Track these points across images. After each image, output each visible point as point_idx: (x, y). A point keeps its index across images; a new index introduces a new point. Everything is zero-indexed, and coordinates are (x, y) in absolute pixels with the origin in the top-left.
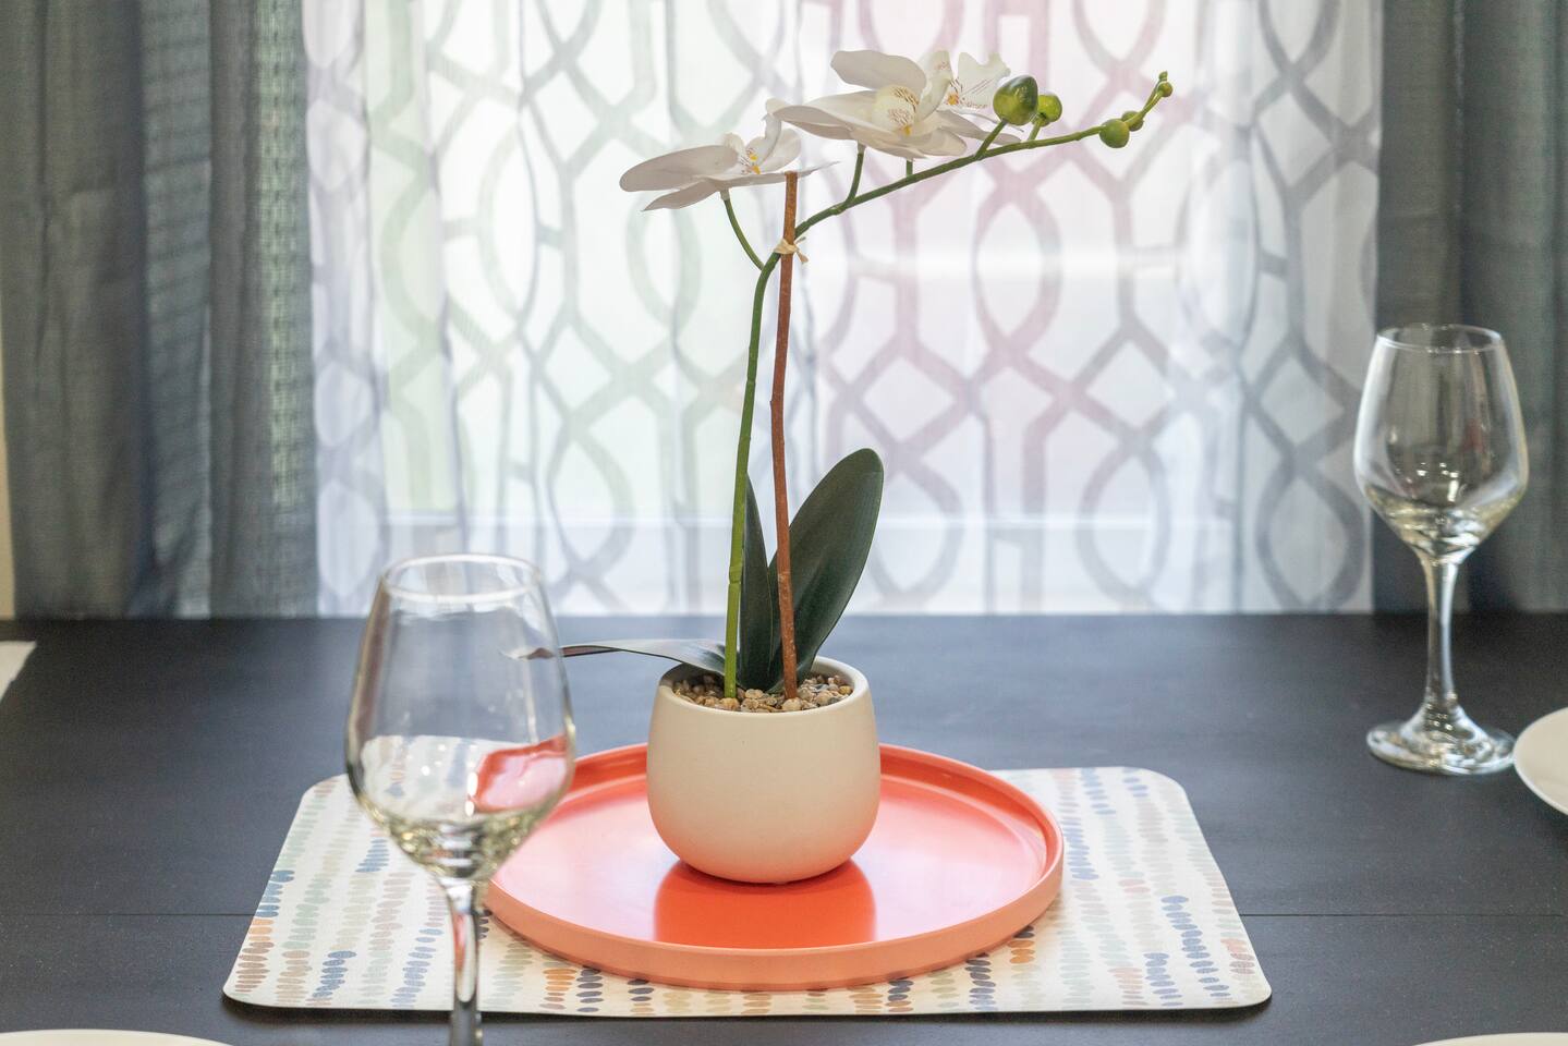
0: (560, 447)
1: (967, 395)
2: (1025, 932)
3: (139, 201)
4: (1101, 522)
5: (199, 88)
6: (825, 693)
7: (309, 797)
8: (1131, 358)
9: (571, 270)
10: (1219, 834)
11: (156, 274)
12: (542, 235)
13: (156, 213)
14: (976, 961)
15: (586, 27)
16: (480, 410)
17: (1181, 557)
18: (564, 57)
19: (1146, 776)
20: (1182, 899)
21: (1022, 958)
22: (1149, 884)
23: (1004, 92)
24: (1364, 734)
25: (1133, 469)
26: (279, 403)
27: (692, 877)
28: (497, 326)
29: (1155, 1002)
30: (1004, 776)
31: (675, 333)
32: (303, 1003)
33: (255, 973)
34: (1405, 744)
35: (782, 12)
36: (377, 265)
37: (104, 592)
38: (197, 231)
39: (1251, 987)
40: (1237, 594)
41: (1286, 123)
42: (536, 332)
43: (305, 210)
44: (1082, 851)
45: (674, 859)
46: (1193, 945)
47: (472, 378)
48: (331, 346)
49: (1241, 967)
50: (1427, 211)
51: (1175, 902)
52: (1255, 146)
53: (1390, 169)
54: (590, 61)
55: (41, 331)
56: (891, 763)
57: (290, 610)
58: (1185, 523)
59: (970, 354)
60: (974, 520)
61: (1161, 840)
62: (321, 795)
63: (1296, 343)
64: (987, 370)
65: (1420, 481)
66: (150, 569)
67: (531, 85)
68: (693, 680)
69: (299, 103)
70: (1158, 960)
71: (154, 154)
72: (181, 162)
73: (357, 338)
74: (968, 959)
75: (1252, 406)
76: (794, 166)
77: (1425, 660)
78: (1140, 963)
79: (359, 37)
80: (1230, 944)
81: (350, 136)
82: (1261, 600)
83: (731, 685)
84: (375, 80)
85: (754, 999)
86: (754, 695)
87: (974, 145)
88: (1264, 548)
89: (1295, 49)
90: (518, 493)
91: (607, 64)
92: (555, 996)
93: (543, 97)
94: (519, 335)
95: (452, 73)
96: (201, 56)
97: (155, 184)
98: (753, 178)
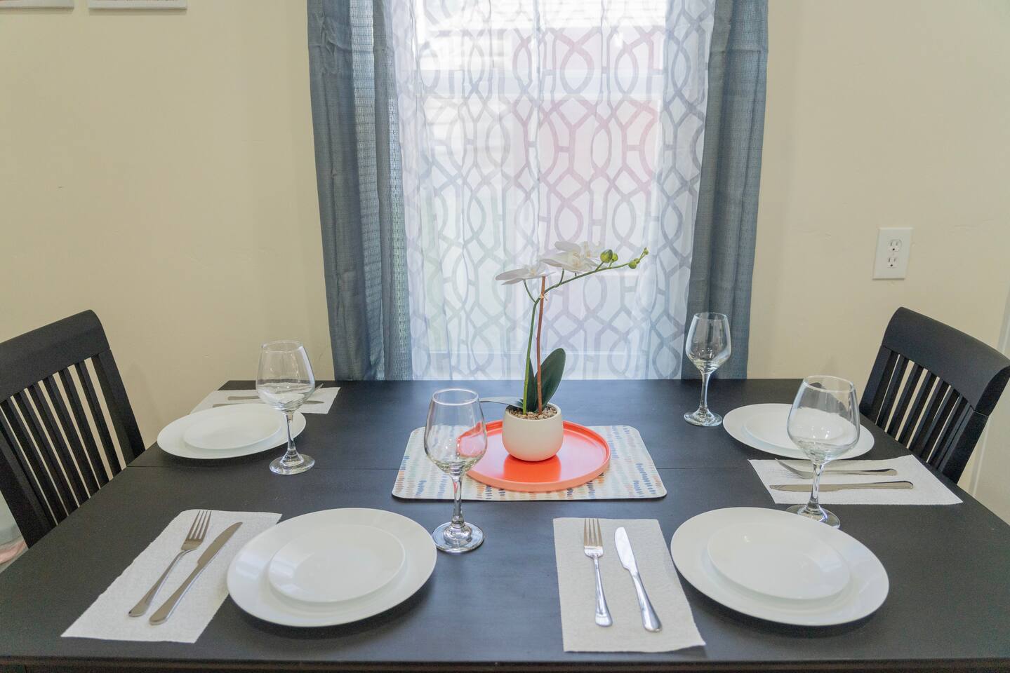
0: (474, 337)
1: (580, 324)
2: (602, 475)
3: (363, 273)
4: (615, 353)
5: (377, 243)
6: (550, 414)
7: (412, 434)
8: (623, 315)
9: (477, 290)
10: (648, 444)
11: (368, 292)
12: (469, 282)
13: (367, 276)
14: (589, 483)
15: (481, 228)
16: (453, 326)
17: (633, 364)
18: (476, 235)
19: (629, 428)
20: (641, 464)
21: (601, 482)
22: (632, 460)
23: (604, 253)
24: (684, 414)
25: (622, 342)
26: (401, 327)
27: (513, 459)
28: (458, 305)
29: (637, 496)
30: (592, 428)
31: (505, 309)
32: (413, 497)
33: (400, 487)
34: (693, 418)
35: (534, 224)
36: (426, 288)
37: (357, 374)
38: (379, 280)
39: (661, 491)
40: (647, 374)
41: (667, 255)
42: (468, 307)
43: (407, 277)
44: (614, 449)
45: (507, 454)
46: (645, 479)
47: (451, 319)
48: (414, 312)
49: (658, 485)
50: (702, 279)
51: (639, 465)
52: (658, 260)
53: (693, 268)
54: (483, 237)
55: (338, 308)
56: (566, 426)
57: (405, 379)
58: (634, 353)
59: (582, 314)
60: (581, 353)
61: (635, 446)
62: (415, 433)
63: (666, 312)
64: (586, 319)
65: (702, 354)
66: (369, 366)
67: (466, 243)
68: (514, 410)
69: (404, 249)
70: (636, 483)
71: (366, 261)
72: (373, 263)
73: (421, 311)
74: (587, 483)
75: (653, 327)
76: (544, 273)
77: (700, 397)
78: (632, 483)
79: (420, 230)
80: (655, 477)
81: (418, 257)
82: (653, 376)
83: (524, 411)
84: (425, 243)
85: (532, 495)
86: (530, 413)
87: (594, 268)
88: (654, 363)
89: (671, 235)
90: (463, 347)
91: (487, 238)
92: (480, 495)
93: (469, 246)
94: (463, 307)
95: (445, 238)
96: (378, 234)
97: (367, 268)
98: (533, 277)
